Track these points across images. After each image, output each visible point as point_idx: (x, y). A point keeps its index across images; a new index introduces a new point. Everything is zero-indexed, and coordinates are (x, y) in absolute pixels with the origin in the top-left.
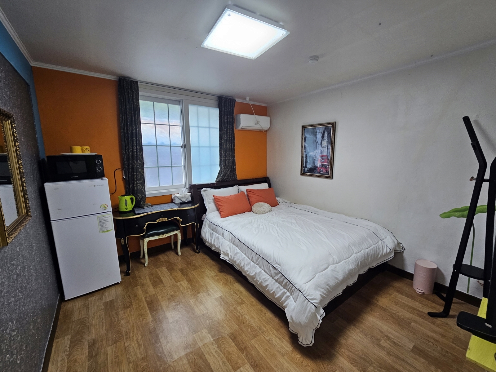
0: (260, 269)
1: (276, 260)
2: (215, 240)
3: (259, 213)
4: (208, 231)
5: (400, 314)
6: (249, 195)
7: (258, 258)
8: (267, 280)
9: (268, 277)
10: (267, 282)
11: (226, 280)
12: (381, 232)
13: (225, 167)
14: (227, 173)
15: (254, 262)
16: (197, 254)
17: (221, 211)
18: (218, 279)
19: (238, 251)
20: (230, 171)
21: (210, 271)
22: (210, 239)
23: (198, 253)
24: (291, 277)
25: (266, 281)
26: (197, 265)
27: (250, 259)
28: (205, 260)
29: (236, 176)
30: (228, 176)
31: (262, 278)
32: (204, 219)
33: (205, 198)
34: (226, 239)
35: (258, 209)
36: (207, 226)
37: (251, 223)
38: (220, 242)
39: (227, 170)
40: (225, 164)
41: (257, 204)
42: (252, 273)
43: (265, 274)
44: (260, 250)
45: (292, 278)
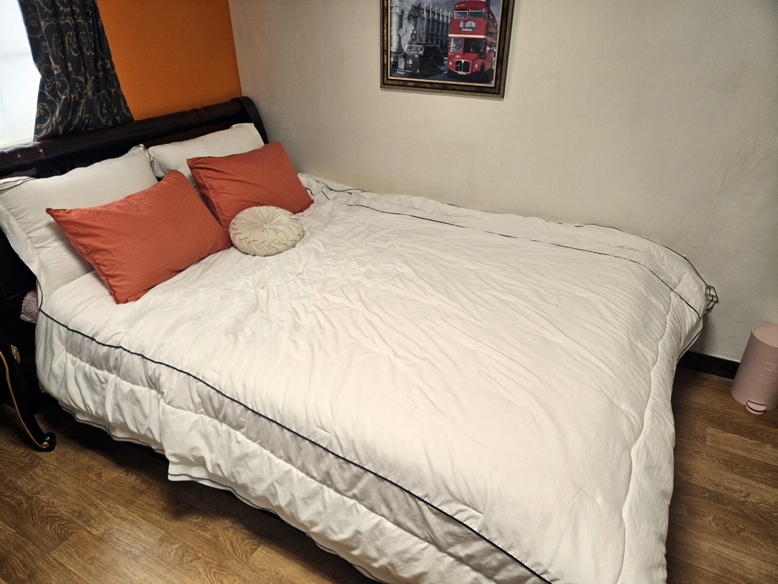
0: (373, 515)
1: (452, 487)
2: (118, 405)
3: (265, 253)
4: (70, 367)
5: (754, 499)
6: (207, 182)
7: (358, 478)
8: (418, 556)
9: (416, 544)
10: (416, 564)
11: (214, 545)
12: (664, 265)
13: (65, 68)
14: (81, 95)
15: (337, 490)
16: (43, 455)
17: (107, 276)
18: (180, 553)
19: (251, 450)
20: (94, 81)
21: (132, 522)
22: (95, 402)
23: (50, 449)
24: (545, 561)
25: (414, 559)
26: (63, 511)
27: (313, 477)
28: (92, 476)
29: (125, 103)
30: (90, 109)
31: (391, 549)
32: (36, 317)
33: (10, 226)
34: (178, 401)
35: (257, 235)
36: (59, 347)
37: (258, 304)
38: (147, 412)
39: (80, 82)
40: (64, 52)
41: (246, 215)
42: (336, 530)
43: (400, 535)
44: (358, 446)
45: (550, 565)
